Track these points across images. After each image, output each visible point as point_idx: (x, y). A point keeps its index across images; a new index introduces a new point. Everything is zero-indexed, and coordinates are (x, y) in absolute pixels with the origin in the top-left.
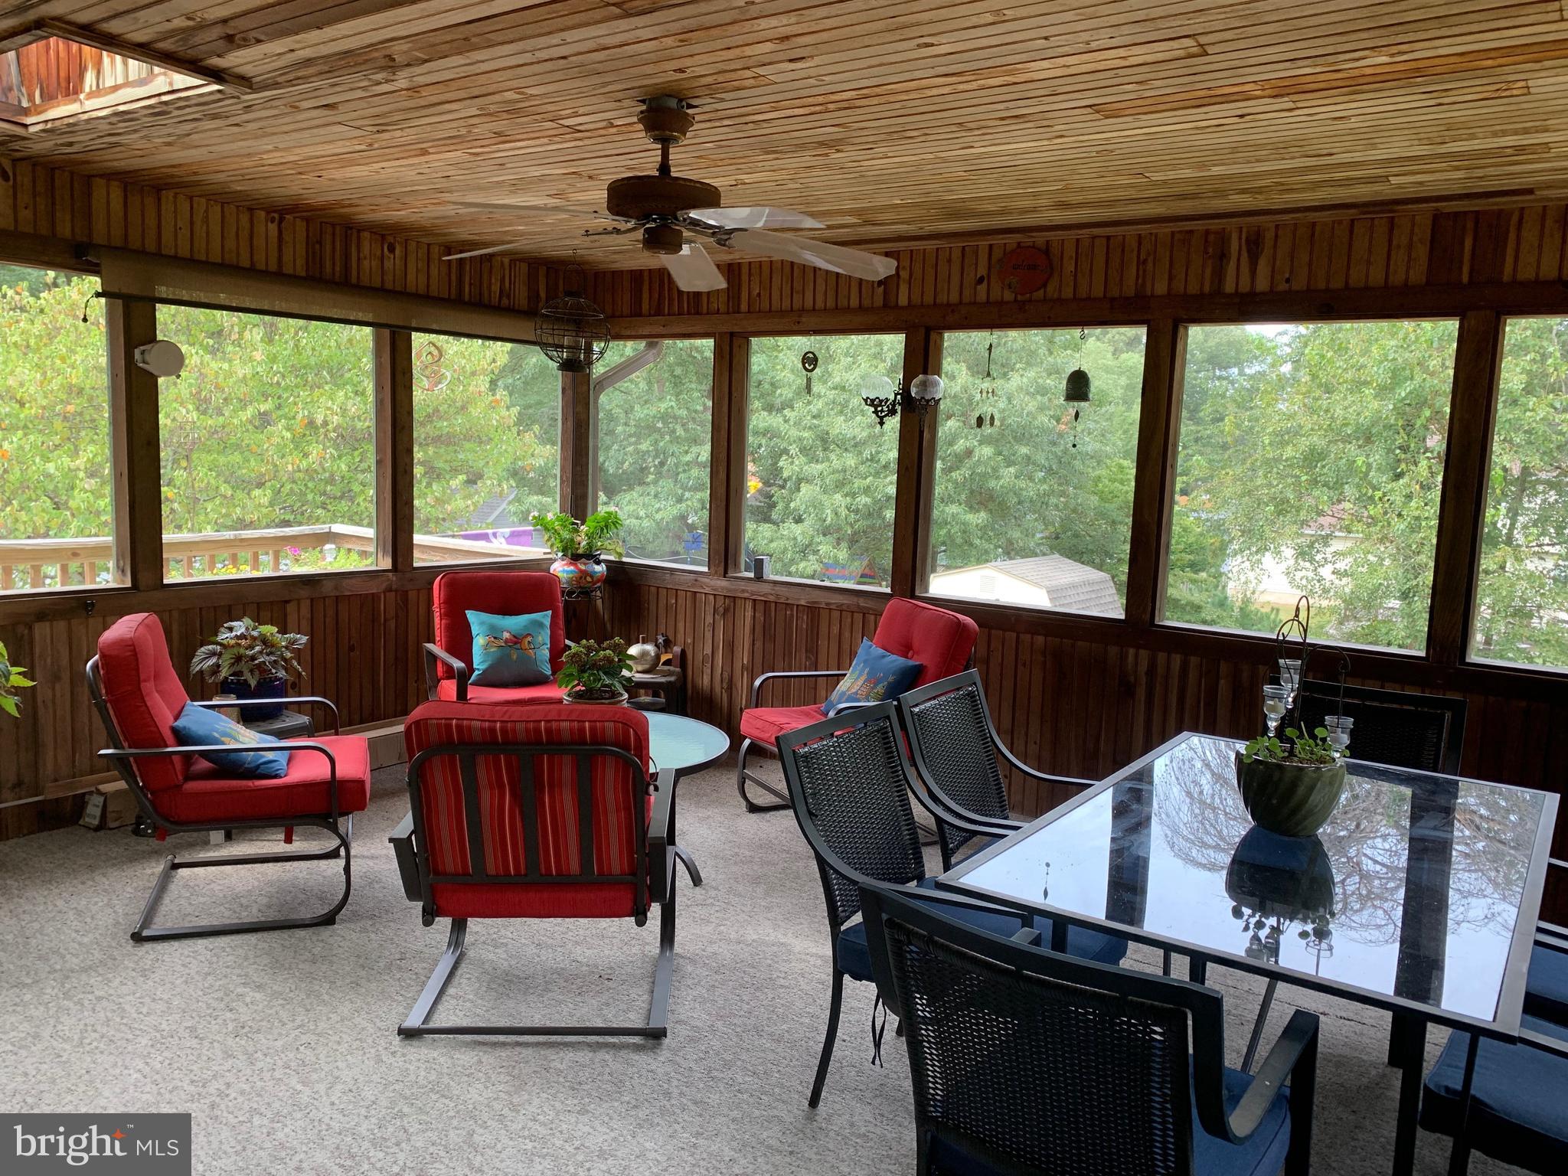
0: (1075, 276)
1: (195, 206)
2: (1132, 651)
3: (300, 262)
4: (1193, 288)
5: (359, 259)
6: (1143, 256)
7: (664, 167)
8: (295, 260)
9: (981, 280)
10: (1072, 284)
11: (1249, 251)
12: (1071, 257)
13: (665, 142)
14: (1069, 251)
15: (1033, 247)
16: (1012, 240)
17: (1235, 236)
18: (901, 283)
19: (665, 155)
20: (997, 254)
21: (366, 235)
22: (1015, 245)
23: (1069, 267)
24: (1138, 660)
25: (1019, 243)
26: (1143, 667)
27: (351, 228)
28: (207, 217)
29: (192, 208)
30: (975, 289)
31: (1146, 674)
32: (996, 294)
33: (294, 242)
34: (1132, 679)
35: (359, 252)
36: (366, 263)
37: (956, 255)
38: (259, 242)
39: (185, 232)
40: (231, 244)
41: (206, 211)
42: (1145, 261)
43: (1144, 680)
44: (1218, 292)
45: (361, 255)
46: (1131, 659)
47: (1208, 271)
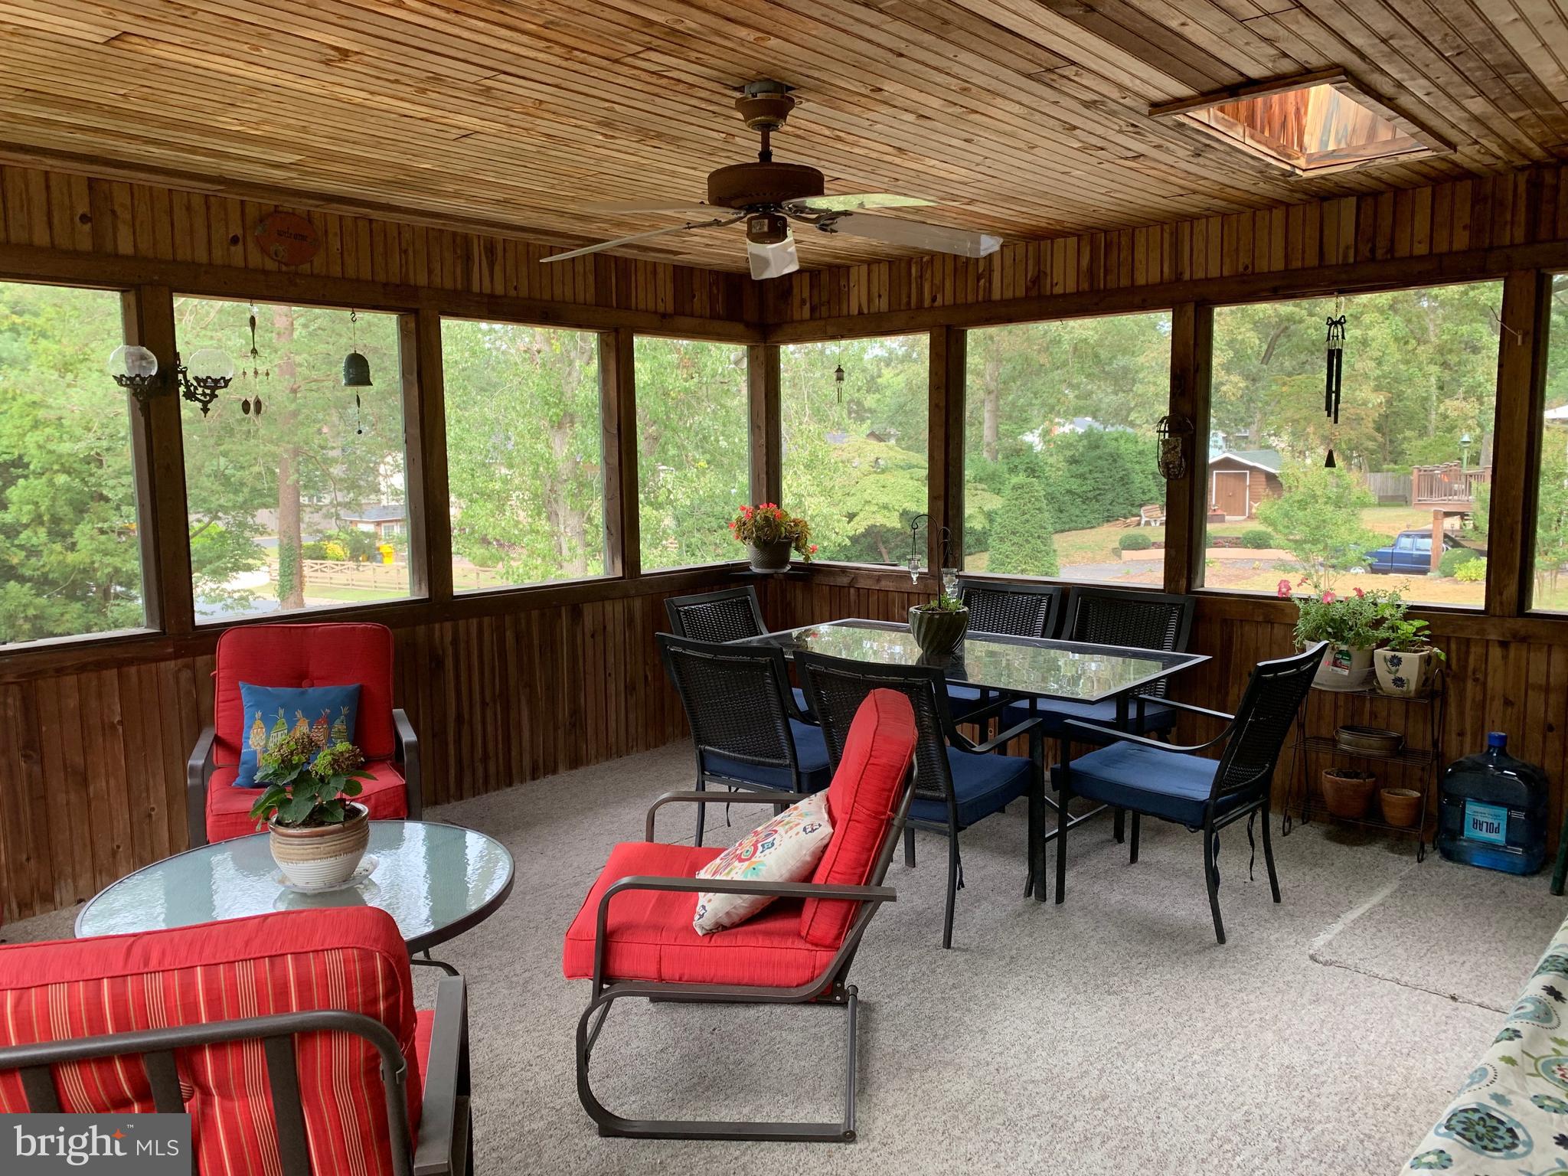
0: (342, 254)
2: (437, 626)
4: (448, 284)
6: (404, 246)
7: (765, 155)
9: (235, 240)
10: (339, 261)
11: (487, 257)
12: (336, 234)
13: (766, 128)
14: (333, 229)
15: (293, 214)
16: (270, 202)
17: (476, 241)
18: (121, 226)
19: (765, 142)
20: (252, 213)
22: (272, 209)
23: (335, 244)
24: (443, 632)
25: (276, 206)
26: (448, 638)
30: (228, 249)
31: (452, 644)
32: (256, 259)
34: (441, 652)
37: (197, 203)
42: (406, 251)
43: (450, 651)
44: (468, 290)
46: (437, 634)
47: (459, 271)
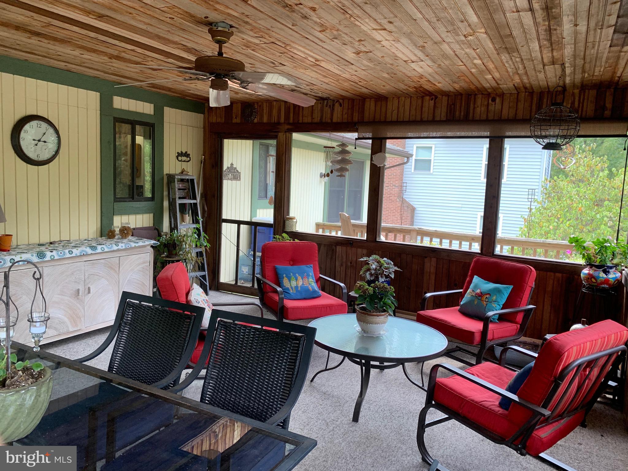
1: (400, 100)
3: (443, 114)
5: (474, 108)
7: (220, 54)
8: (441, 113)
13: (220, 43)
19: (220, 48)
21: (480, 96)
27: (471, 95)
28: (404, 104)
29: (399, 101)
33: (441, 107)
35: (474, 104)
36: (478, 110)
38: (425, 109)
39: (396, 112)
40: (413, 112)
41: (404, 102)
45: (476, 106)
